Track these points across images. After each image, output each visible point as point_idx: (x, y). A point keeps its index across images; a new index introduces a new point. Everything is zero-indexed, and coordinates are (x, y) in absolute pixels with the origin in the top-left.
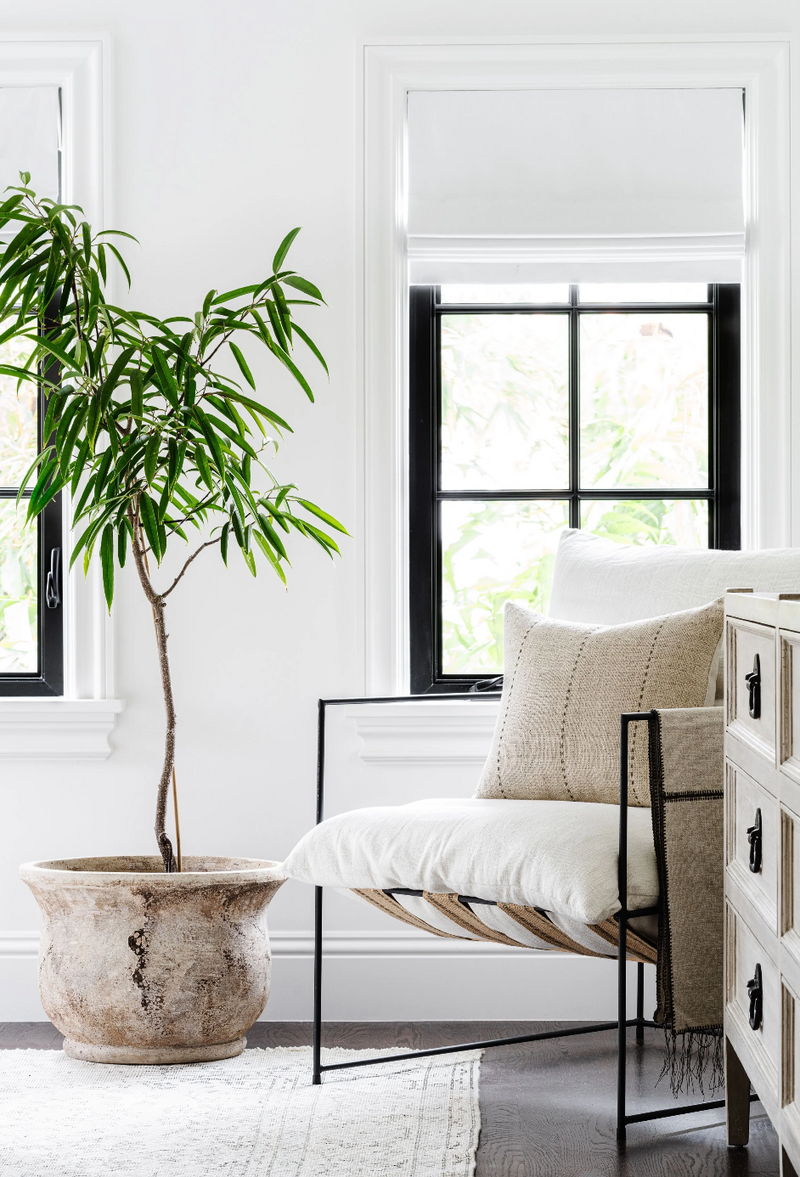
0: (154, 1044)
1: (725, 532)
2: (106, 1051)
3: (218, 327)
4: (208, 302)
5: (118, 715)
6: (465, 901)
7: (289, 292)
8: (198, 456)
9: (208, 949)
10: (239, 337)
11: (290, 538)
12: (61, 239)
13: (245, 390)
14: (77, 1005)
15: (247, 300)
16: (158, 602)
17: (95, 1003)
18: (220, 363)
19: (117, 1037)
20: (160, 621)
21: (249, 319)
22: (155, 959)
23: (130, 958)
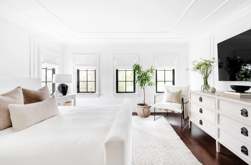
0: (144, 116)
1: (174, 84)
2: (141, 116)
3: (148, 72)
4: (147, 70)
5: (139, 95)
6: (167, 110)
7: (152, 70)
8: (147, 80)
9: (148, 110)
10: (149, 72)
11: (153, 85)
12: (138, 67)
13: (149, 76)
14: (139, 114)
15: (149, 70)
16: (144, 89)
17: (141, 114)
18: (148, 74)
19: (142, 116)
20: (144, 90)
21: (150, 71)
22: (144, 111)
23: (143, 111)
